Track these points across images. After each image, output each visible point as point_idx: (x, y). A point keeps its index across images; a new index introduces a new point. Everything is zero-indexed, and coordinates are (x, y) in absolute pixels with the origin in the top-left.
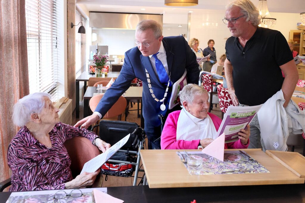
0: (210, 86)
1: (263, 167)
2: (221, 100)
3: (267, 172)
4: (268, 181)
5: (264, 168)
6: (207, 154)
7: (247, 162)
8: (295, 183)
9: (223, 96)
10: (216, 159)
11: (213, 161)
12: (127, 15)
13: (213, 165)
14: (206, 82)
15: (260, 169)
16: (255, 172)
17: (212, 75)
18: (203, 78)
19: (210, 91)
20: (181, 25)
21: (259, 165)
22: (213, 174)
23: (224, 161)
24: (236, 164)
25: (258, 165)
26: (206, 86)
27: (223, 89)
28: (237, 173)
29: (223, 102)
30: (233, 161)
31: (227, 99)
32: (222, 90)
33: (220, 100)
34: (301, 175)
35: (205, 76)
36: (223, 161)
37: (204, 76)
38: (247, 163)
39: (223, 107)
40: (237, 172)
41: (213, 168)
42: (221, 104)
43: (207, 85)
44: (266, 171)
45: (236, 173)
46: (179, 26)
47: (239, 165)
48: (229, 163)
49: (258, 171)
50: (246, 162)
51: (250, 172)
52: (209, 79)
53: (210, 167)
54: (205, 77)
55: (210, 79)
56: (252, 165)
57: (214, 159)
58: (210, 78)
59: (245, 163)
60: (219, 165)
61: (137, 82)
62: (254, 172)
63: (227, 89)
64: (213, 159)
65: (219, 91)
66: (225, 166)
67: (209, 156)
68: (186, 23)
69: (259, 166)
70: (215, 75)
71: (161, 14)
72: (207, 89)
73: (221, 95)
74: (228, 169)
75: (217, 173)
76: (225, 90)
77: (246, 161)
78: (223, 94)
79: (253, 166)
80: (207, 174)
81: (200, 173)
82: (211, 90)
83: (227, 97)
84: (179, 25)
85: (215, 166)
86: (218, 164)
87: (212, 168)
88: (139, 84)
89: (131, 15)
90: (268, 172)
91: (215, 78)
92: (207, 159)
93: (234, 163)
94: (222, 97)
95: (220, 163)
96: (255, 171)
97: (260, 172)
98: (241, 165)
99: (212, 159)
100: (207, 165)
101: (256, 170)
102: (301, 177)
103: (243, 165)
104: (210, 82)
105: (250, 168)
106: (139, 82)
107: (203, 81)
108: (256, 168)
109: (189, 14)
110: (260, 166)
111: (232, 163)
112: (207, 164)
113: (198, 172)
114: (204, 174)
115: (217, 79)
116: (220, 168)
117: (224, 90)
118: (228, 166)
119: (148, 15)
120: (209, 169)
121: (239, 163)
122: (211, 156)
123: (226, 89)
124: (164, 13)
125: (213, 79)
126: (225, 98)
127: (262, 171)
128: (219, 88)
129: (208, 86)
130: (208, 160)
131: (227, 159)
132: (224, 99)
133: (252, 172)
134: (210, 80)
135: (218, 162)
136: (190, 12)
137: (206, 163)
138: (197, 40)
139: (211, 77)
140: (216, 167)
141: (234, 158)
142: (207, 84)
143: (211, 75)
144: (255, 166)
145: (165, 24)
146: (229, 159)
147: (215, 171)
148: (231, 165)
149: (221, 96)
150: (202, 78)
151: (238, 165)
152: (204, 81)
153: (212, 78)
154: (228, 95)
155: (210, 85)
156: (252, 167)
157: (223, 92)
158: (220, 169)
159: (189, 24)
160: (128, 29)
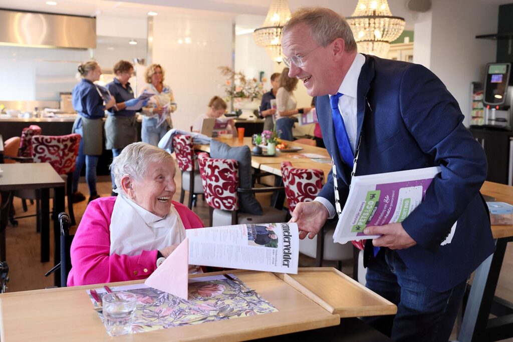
0: (188, 159)
1: (267, 301)
2: (207, 183)
3: (273, 311)
4: (272, 329)
5: (268, 303)
6: (155, 288)
7: (236, 295)
8: (323, 325)
9: (210, 174)
10: (173, 295)
11: (166, 301)
12: (19, 15)
13: (164, 309)
14: (180, 150)
15: (260, 306)
16: (248, 315)
17: (193, 136)
18: (174, 142)
19: (190, 169)
20: (135, 41)
21: (259, 299)
22: (162, 328)
23: (188, 299)
24: (213, 302)
25: (256, 299)
26: (182, 159)
27: (208, 160)
28: (213, 320)
29: (210, 186)
30: (207, 296)
31: (217, 180)
32: (208, 163)
33: (204, 183)
34: (335, 310)
35: (178, 138)
36: (186, 299)
37: (176, 138)
38: (237, 297)
39: (211, 196)
40: (213, 318)
41: (164, 315)
42: (206, 190)
43: (184, 157)
44: (272, 308)
45: (209, 321)
46: (131, 43)
47: (219, 303)
48: (200, 303)
49: (255, 311)
50: (233, 296)
51: (239, 315)
52: (186, 145)
53: (156, 315)
54: (178, 141)
55: (188, 145)
56: (245, 300)
57: (168, 298)
58: (188, 142)
59: (232, 299)
60: (176, 308)
61: (35, 155)
62: (246, 314)
63: (217, 161)
64: (166, 297)
65: (201, 165)
66: (190, 309)
67: (158, 292)
68: (144, 37)
69: (259, 302)
70: (199, 137)
71: (93, 15)
72: (182, 164)
73: (205, 172)
74: (194, 314)
75: (169, 325)
76: (213, 163)
77: (234, 294)
78: (209, 171)
79: (248, 302)
80: (147, 330)
81: (133, 329)
82: (190, 166)
83: (216, 177)
84: (131, 41)
85: (169, 310)
86: (176, 305)
87: (160, 315)
88: (39, 158)
89: (29, 15)
90: (276, 310)
91: (198, 141)
92: (152, 298)
93: (209, 301)
94: (207, 176)
95: (179, 303)
96: (249, 312)
97: (259, 314)
98: (224, 303)
99: (164, 297)
100: (151, 311)
101: (252, 310)
102: (334, 313)
103: (228, 302)
104: (189, 151)
105: (239, 308)
106: (38, 155)
107: (175, 149)
108: (253, 306)
109: (150, 18)
110: (261, 301)
111: (206, 302)
112: (153, 308)
113: (128, 329)
114: (140, 332)
115: (202, 144)
116: (179, 314)
117: (211, 163)
118: (196, 308)
119: (65, 17)
120: (153, 319)
121: (218, 299)
122: (163, 291)
123: (214, 161)
124: (97, 13)
125: (195, 145)
126: (214, 178)
127: (263, 309)
128: (202, 159)
129: (185, 159)
130: (155, 300)
131: (197, 294)
132: (211, 180)
133: (243, 315)
134: (188, 147)
135: (175, 302)
136: (151, 14)
137: (151, 306)
138: (159, 66)
139: (190, 140)
140: (170, 312)
141: (211, 290)
142: (183, 155)
143: (190, 137)
144: (251, 302)
145: (101, 37)
146: (199, 294)
147: (166, 322)
148: (202, 305)
149: (206, 174)
150: (172, 143)
151: (217, 303)
152: (177, 148)
153: (192, 141)
154: (219, 172)
155: (189, 157)
156: (244, 304)
157: (210, 166)
158: (178, 317)
159: (151, 39)
160: (21, 44)
